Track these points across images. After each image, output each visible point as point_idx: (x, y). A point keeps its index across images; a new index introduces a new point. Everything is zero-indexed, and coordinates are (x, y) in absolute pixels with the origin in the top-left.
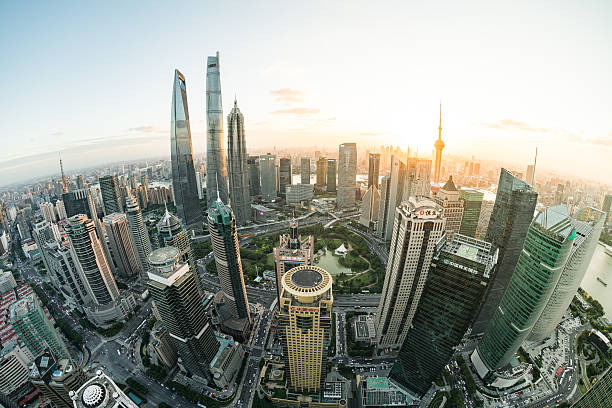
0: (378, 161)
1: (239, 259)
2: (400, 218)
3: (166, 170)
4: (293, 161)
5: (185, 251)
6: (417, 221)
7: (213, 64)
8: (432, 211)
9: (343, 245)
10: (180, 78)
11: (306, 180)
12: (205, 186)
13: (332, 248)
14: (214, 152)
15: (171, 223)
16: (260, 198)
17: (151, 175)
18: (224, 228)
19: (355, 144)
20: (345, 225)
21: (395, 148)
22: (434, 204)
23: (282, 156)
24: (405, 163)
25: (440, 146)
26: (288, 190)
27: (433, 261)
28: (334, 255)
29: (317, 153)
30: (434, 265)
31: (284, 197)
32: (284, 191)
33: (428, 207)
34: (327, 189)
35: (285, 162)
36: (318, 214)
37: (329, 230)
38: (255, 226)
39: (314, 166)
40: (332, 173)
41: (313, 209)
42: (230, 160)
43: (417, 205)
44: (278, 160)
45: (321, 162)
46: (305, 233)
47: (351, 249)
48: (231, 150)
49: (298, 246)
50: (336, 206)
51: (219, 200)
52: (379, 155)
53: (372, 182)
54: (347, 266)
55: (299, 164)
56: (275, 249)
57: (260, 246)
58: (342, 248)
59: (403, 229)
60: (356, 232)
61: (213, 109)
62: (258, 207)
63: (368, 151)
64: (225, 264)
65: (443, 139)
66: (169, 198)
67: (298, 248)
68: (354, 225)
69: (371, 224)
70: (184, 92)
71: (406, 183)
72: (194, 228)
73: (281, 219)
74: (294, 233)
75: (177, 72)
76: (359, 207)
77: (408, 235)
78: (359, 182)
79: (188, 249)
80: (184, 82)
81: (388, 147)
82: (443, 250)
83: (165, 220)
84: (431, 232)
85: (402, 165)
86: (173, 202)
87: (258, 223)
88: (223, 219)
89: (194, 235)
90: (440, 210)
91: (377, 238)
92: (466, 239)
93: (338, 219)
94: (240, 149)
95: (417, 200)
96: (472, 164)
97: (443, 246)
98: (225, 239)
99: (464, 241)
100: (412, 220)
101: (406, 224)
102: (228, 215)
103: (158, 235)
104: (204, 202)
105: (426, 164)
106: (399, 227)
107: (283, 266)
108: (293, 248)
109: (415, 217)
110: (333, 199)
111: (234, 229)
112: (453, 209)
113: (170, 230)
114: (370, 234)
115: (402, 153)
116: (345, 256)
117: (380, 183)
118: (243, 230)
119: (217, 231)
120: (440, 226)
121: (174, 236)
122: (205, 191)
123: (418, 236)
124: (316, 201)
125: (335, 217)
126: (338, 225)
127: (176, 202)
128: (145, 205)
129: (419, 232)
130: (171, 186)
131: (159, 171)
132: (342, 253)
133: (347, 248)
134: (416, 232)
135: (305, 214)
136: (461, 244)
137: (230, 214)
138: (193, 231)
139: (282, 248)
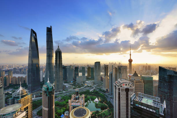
0: (107, 67)
2: (115, 86)
3: (25, 69)
4: (79, 68)
8: (128, 84)
11: (84, 74)
12: (44, 76)
13: (93, 100)
15: (22, 92)
16: (67, 81)
18: (49, 93)
19: (99, 62)
20: (97, 90)
21: (114, 63)
22: (128, 82)
25: (130, 61)
26: (77, 77)
27: (131, 105)
28: (94, 102)
29: (88, 65)
30: (132, 107)
31: (76, 80)
33: (126, 83)
34: (91, 77)
35: (77, 68)
36: (87, 86)
37: (92, 92)
38: (64, 92)
41: (86, 84)
43: (121, 82)
44: (74, 67)
45: (89, 68)
46: (81, 94)
47: (100, 100)
48: (56, 63)
49: (78, 98)
50: (94, 83)
51: (48, 81)
53: (106, 74)
55: (81, 69)
56: (69, 100)
58: (96, 100)
59: (117, 91)
60: (101, 93)
62: (66, 84)
64: (47, 109)
65: (131, 59)
66: (24, 81)
67: (79, 99)
68: (100, 90)
69: (107, 90)
70: (36, 39)
71: (118, 74)
72: (35, 94)
73: (74, 88)
74: (77, 93)
76: (102, 83)
77: (119, 93)
78: (102, 75)
79: (30, 104)
80: (36, 35)
81: (112, 63)
82: (135, 100)
83: (18, 91)
84: (129, 92)
85: (116, 68)
86: (26, 83)
87: (65, 91)
88: (49, 89)
89: (35, 97)
90: (131, 84)
91: (110, 95)
92: (145, 95)
93: (95, 88)
94: (60, 63)
95: (121, 80)
96: (146, 66)
97: (135, 98)
98: (48, 97)
99: (145, 96)
100: (120, 88)
101: (118, 89)
102: (51, 87)
103: (12, 99)
104: (43, 83)
105: (125, 67)
106: (115, 90)
107: (72, 108)
108: (77, 100)
109: (121, 87)
110: (93, 81)
111: (53, 93)
112: (138, 83)
113: (20, 96)
114: (107, 94)
115: (117, 65)
116: (98, 103)
117: (109, 75)
118: (58, 94)
119: (45, 94)
120: (132, 90)
121: (22, 99)
122: (44, 78)
123: (123, 94)
124: (87, 81)
125: (94, 87)
126: (95, 90)
127: (28, 83)
128: (8, 85)
129: (123, 92)
130: (26, 76)
131: (21, 70)
132: (97, 101)
133: (98, 99)
134: (122, 92)
135: (83, 87)
136: (143, 98)
137: (53, 87)
138: (35, 96)
139: (72, 100)
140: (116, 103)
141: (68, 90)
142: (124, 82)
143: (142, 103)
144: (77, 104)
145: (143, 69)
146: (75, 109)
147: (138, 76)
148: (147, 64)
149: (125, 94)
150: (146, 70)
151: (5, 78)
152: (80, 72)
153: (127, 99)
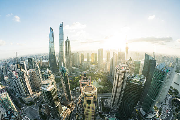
0: (109, 54)
1: (69, 83)
2: (116, 70)
4: (84, 54)
5: (53, 81)
6: (121, 71)
7: (61, 26)
8: (126, 67)
10: (52, 30)
11: (88, 60)
12: (59, 62)
13: (96, 80)
14: (61, 51)
15: (48, 72)
16: (75, 65)
17: (43, 58)
19: (102, 49)
21: (114, 50)
22: (126, 65)
23: (81, 53)
25: (127, 48)
27: (127, 82)
29: (92, 52)
30: (127, 83)
31: (82, 65)
32: (82, 63)
33: (125, 66)
35: (82, 55)
36: (92, 70)
37: (96, 74)
38: (74, 74)
40: (96, 58)
41: (90, 68)
42: (66, 54)
43: (121, 66)
45: (93, 54)
46: (88, 75)
47: (102, 80)
48: (66, 51)
50: (97, 67)
51: (63, 66)
52: (109, 52)
53: (108, 60)
54: (101, 85)
55: (86, 55)
56: (79, 80)
57: (75, 79)
58: (100, 80)
59: (118, 72)
60: (103, 75)
61: (61, 39)
63: (106, 51)
64: (65, 85)
66: (48, 65)
67: (86, 80)
68: (103, 73)
69: (108, 72)
70: (53, 34)
72: (55, 74)
73: (81, 71)
74: (85, 75)
75: (51, 28)
77: (119, 74)
79: (54, 80)
80: (53, 31)
82: (129, 79)
84: (126, 73)
85: (116, 54)
89: (55, 76)
90: (128, 67)
91: (110, 76)
94: (69, 51)
97: (129, 77)
99: (136, 76)
102: (65, 70)
104: (58, 66)
105: (123, 54)
112: (132, 66)
116: (100, 82)
117: (110, 60)
119: (62, 75)
120: (128, 72)
121: (49, 76)
124: (91, 66)
125: (97, 70)
126: (98, 73)
127: (50, 66)
128: (41, 67)
129: (122, 74)
130: (49, 61)
131: (45, 57)
133: (101, 79)
135: (88, 70)
139: (82, 80)
140: (115, 82)
141: (77, 73)
142: (123, 66)
143: (134, 80)
144: (85, 83)
146: (85, 86)
147: (132, 61)
153: (124, 78)
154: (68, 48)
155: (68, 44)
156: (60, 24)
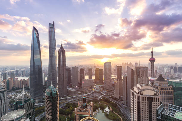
0: (121, 69)
1: (58, 114)
2: (133, 94)
3: (27, 72)
4: (85, 70)
6: (143, 96)
7: (52, 27)
9: (107, 107)
11: (90, 77)
14: (52, 65)
15: (25, 97)
16: (71, 85)
18: (53, 98)
19: (110, 63)
20: (108, 97)
21: (128, 63)
22: (151, 88)
23: (81, 68)
24: (134, 69)
27: (158, 120)
28: (103, 112)
29: (95, 66)
31: (81, 85)
32: (82, 82)
33: (148, 89)
34: (99, 81)
35: (82, 70)
36: (95, 92)
37: (100, 100)
39: (94, 71)
40: (101, 75)
41: (93, 90)
43: (142, 88)
44: (79, 69)
45: (97, 70)
48: (59, 64)
49: (86, 107)
50: (104, 89)
51: (52, 85)
52: (121, 67)
53: (119, 78)
55: (88, 71)
56: (75, 108)
57: (69, 107)
58: (107, 109)
59: (136, 100)
60: (113, 101)
61: (52, 47)
62: (70, 89)
63: (116, 65)
66: (26, 84)
68: (112, 98)
69: (120, 97)
70: (38, 38)
71: (135, 78)
72: (37, 99)
73: (79, 94)
74: (84, 100)
75: (34, 28)
76: (114, 89)
77: (139, 103)
78: (113, 78)
79: (32, 110)
80: (38, 33)
81: (125, 63)
82: (163, 113)
83: (21, 96)
84: (153, 102)
85: (132, 70)
86: (28, 87)
87: (69, 96)
88: (53, 94)
89: (37, 103)
90: (156, 91)
91: (124, 104)
92: (178, 108)
93: (104, 95)
94: (63, 65)
95: (141, 86)
96: (175, 68)
97: (162, 111)
98: (52, 104)
99: (179, 110)
100: (140, 96)
101: (137, 97)
102: (55, 92)
103: (15, 104)
104: (45, 87)
105: (145, 69)
106: (133, 99)
107: (79, 118)
108: (84, 108)
109: (142, 94)
110: (102, 86)
111: (58, 99)
112: (165, 91)
113: (23, 101)
114: (120, 103)
115: (132, 65)
116: (108, 113)
117: (122, 78)
118: (62, 100)
119: (49, 100)
120: (158, 100)
121: (25, 104)
122: (46, 81)
123: (145, 104)
124: (95, 86)
125: (103, 93)
126: (104, 97)
127: (30, 87)
128: (11, 88)
129: (145, 102)
130: (28, 79)
131: (23, 72)
132: (107, 111)
133: (109, 109)
134: (143, 102)
135: (90, 92)
136: (175, 111)
137: (56, 92)
138: (37, 101)
139: (79, 108)
140: (134, 115)
141: (73, 96)
142: (146, 88)
143: (175, 119)
144: (84, 113)
145: (171, 71)
147: (164, 81)
148: (176, 64)
149: (147, 104)
150: (175, 72)
151: (8, 80)
152: (87, 74)
153: (150, 111)
154: (62, 60)
155: (63, 55)
156: (50, 24)
